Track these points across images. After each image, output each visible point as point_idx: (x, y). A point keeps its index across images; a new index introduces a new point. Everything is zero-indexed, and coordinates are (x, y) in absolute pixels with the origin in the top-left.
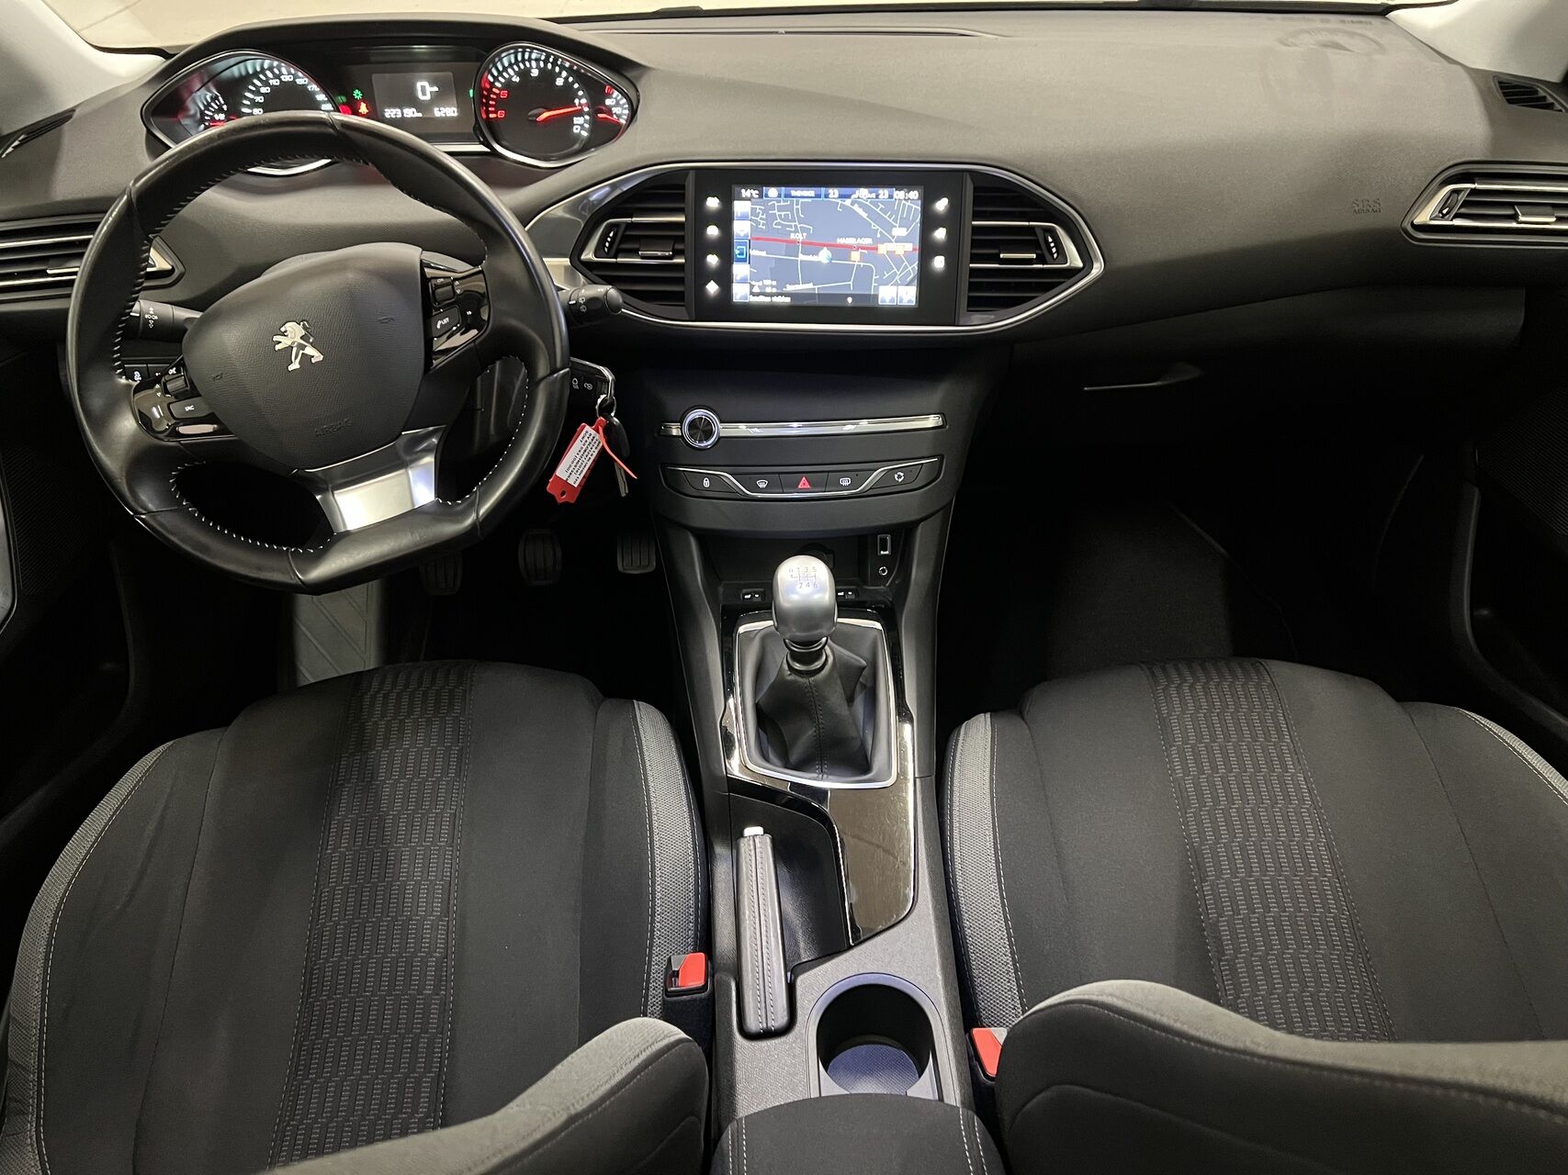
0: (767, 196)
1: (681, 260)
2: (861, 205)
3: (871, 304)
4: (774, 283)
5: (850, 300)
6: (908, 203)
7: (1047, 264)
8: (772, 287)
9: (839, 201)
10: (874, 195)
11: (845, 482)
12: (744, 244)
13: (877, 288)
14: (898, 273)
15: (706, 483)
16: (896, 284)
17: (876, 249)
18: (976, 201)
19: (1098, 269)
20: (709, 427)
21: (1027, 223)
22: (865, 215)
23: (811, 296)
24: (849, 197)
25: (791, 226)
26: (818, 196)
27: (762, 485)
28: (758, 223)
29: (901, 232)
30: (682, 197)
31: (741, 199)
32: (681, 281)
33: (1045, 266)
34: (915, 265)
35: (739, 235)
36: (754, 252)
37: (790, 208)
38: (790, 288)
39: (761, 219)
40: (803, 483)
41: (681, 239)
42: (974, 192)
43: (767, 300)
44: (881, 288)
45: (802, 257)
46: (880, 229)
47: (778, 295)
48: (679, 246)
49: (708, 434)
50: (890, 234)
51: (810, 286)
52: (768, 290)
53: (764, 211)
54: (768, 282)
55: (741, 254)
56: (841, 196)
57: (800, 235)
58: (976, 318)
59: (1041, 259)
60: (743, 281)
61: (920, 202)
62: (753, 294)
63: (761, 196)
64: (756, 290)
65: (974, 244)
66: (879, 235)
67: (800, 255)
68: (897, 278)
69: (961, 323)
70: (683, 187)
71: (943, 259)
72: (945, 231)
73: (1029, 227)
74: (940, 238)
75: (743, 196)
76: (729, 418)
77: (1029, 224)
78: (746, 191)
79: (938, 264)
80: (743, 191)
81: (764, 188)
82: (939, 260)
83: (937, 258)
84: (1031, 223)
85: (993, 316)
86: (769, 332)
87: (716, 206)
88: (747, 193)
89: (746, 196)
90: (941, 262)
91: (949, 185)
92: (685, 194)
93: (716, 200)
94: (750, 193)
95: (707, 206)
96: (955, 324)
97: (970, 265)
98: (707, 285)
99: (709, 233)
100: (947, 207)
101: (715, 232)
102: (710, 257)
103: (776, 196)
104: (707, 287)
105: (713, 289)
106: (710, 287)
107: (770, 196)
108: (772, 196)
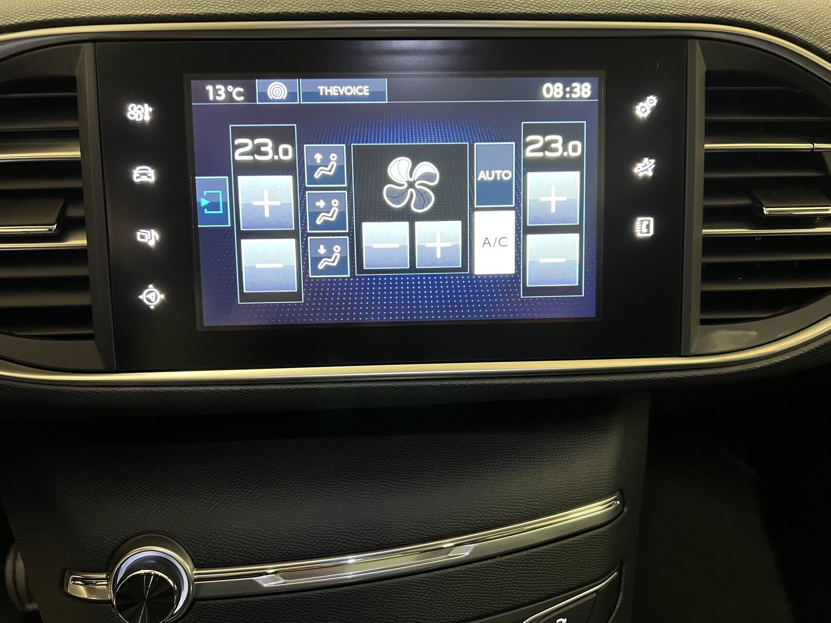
0: (264, 96)
1: (78, 241)
18: (713, 103)
21: (809, 146)
30: (70, 107)
32: (80, 284)
41: (75, 196)
42: (707, 85)
48: (74, 212)
55: (214, 206)
58: (722, 336)
61: (597, 105)
63: (250, 98)
65: (711, 188)
70: (70, 83)
71: (652, 219)
72: (653, 161)
73: (812, 151)
74: (645, 177)
75: (211, 98)
76: (216, 556)
77: (812, 147)
78: (218, 87)
79: (641, 232)
80: (210, 88)
81: (257, 80)
82: (646, 223)
83: (639, 219)
84: (815, 144)
85: (754, 333)
86: (289, 389)
87: (147, 118)
88: (219, 92)
89: (218, 98)
90: (648, 226)
91: (659, 65)
92: (75, 99)
93: (146, 105)
94: (226, 92)
95: (127, 119)
96: (680, 354)
97: (703, 231)
98: (141, 293)
99: (136, 180)
100: (656, 111)
101: (149, 177)
102: (141, 230)
103: (284, 98)
104: (141, 297)
105: (153, 300)
106: (148, 296)
107: (271, 98)
108: (275, 98)
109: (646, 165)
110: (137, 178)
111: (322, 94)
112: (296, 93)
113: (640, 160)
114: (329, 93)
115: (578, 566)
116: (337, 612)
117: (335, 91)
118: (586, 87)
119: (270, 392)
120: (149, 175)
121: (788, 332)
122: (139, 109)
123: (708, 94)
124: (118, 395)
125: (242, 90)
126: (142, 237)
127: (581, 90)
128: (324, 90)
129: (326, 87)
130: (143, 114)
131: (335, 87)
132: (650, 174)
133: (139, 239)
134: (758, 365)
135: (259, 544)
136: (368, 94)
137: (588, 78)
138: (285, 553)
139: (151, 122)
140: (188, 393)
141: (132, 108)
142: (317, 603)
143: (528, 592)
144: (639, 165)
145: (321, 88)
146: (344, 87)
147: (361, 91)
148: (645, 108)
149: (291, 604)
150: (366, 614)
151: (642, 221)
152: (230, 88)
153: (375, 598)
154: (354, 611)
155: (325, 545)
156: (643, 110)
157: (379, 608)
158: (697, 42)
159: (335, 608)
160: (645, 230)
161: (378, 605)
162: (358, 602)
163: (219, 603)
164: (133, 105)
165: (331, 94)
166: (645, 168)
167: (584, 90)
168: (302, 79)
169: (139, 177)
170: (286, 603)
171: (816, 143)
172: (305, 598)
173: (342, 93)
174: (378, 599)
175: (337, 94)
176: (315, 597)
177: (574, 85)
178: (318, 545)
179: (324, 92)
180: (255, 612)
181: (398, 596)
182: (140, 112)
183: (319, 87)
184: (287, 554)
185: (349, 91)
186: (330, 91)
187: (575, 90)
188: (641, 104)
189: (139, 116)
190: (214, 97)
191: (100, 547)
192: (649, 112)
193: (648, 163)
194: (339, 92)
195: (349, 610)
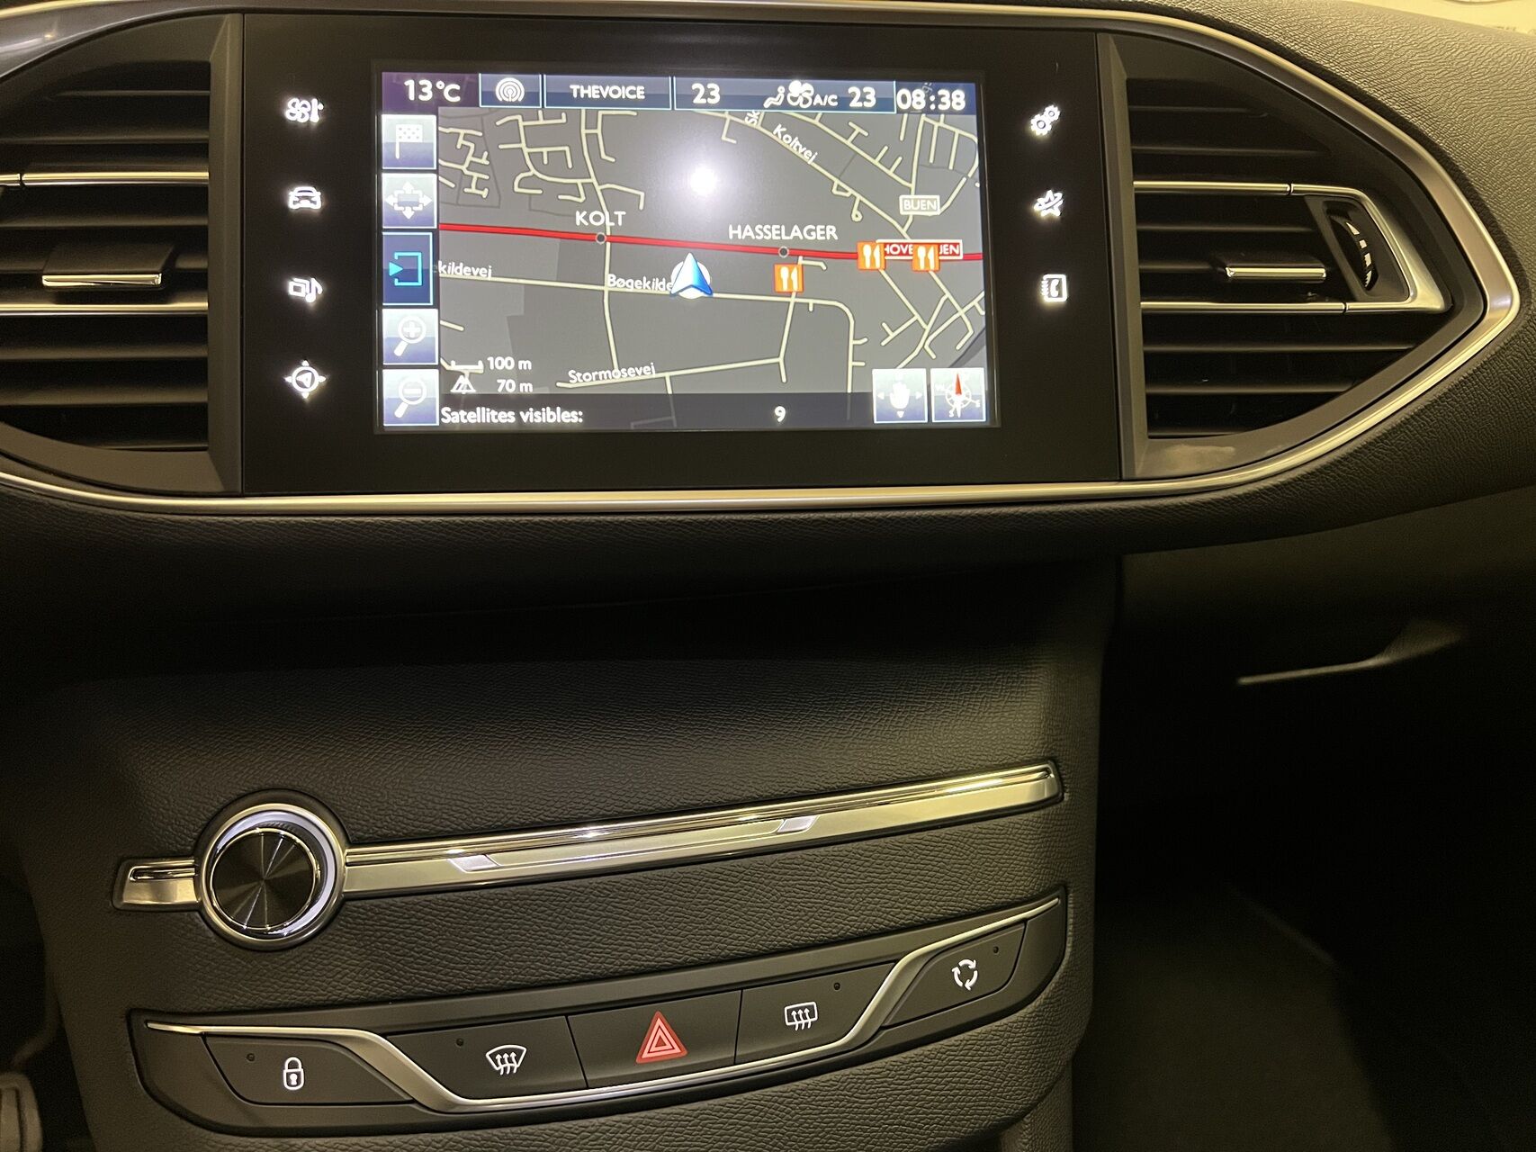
0: (490, 98)
1: (194, 304)
2: (795, 128)
3: (850, 423)
4: (526, 364)
5: (780, 413)
6: (940, 123)
7: (1354, 300)
8: (520, 376)
9: (726, 114)
10: (831, 100)
11: (801, 1016)
12: (419, 245)
13: (864, 375)
14: (928, 328)
15: (293, 1077)
16: (923, 362)
17: (854, 256)
19: (1503, 310)
20: (299, 866)
21: (1284, 187)
22: (808, 156)
23: (652, 401)
24: (757, 103)
25: (573, 190)
26: (652, 99)
27: (506, 1062)
28: (463, 180)
29: (927, 205)
30: (199, 112)
31: (405, 106)
32: (194, 373)
33: (1351, 305)
34: (978, 303)
35: (399, 218)
36: (452, 271)
37: (568, 134)
38: (579, 381)
39: (472, 167)
40: (660, 1042)
41: (197, 240)
43: (506, 418)
44: (880, 376)
45: (612, 283)
46: (859, 197)
47: (538, 402)
48: (189, 261)
49: (295, 892)
50: (893, 209)
51: (648, 372)
52: (507, 386)
53: (482, 145)
54: (506, 363)
55: (408, 274)
56: (726, 102)
57: (605, 218)
58: (1182, 455)
59: (1334, 288)
60: (416, 361)
61: (972, 119)
62: (451, 401)
63: (469, 98)
64: (463, 387)
66: (856, 216)
67: (609, 278)
68: (925, 343)
69: (1138, 473)
70: (200, 74)
71: (1063, 277)
72: (1059, 195)
73: (1288, 196)
74: (1050, 218)
75: (412, 97)
76: (385, 823)
77: (1288, 189)
78: (422, 82)
79: (1050, 296)
80: (410, 83)
81: (480, 75)
82: (1055, 283)
83: (1046, 277)
84: (1293, 185)
85: (1231, 449)
86: (517, 522)
87: (315, 119)
88: (424, 90)
89: (422, 98)
90: (1059, 287)
91: (1060, 66)
92: (207, 98)
93: (315, 101)
94: (434, 89)
95: (284, 119)
96: (1121, 476)
97: (1142, 303)
98: (288, 373)
99: (291, 206)
100: (1057, 127)
101: (312, 202)
102: (296, 279)
103: (520, 100)
104: (288, 379)
105: (307, 384)
106: (300, 378)
107: (501, 100)
108: (507, 100)
109: (1050, 201)
110: (295, 202)
111: (575, 95)
112: (538, 93)
113: (1041, 193)
114: (586, 95)
115: (991, 872)
116: (587, 919)
117: (594, 92)
118: (958, 96)
119: (487, 526)
120: (313, 199)
121: (1280, 448)
122: (305, 106)
123: (1133, 116)
124: (241, 528)
125: (457, 87)
126: (296, 289)
127: (951, 99)
128: (579, 91)
129: (582, 87)
130: (310, 113)
131: (595, 87)
132: (1057, 213)
133: (291, 292)
134: (1240, 491)
135: (458, 803)
136: (643, 97)
137: (961, 84)
138: (503, 818)
139: (320, 125)
140: (356, 526)
141: (294, 105)
142: (554, 903)
143: (908, 906)
144: (1040, 200)
145: (574, 88)
146: (608, 87)
147: (632, 92)
148: (1043, 123)
149: (509, 905)
150: (637, 924)
151: (1050, 281)
152: (440, 85)
153: (652, 897)
154: (617, 919)
155: (568, 806)
156: (1041, 124)
157: (658, 915)
158: (1110, 36)
159: (583, 913)
160: (1054, 293)
161: (657, 910)
162: (624, 904)
163: (387, 903)
164: (295, 100)
165: (590, 96)
166: (1049, 206)
167: (955, 100)
168: (547, 74)
169: (299, 202)
170: (501, 902)
171: (1295, 183)
172: (533, 894)
173: (605, 96)
174: (656, 900)
175: (598, 96)
176: (551, 893)
177: (941, 92)
178: (558, 805)
179: (579, 94)
180: (447, 919)
181: (691, 895)
182: (305, 111)
183: (572, 87)
184: (506, 819)
185: (615, 92)
186: (588, 92)
187: (943, 100)
188: (1038, 117)
189: (303, 116)
190: (416, 96)
191: (187, 812)
192: (1049, 128)
193: (1052, 198)
194: (600, 94)
195: (607, 917)
